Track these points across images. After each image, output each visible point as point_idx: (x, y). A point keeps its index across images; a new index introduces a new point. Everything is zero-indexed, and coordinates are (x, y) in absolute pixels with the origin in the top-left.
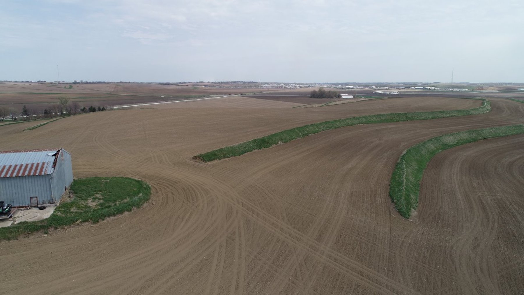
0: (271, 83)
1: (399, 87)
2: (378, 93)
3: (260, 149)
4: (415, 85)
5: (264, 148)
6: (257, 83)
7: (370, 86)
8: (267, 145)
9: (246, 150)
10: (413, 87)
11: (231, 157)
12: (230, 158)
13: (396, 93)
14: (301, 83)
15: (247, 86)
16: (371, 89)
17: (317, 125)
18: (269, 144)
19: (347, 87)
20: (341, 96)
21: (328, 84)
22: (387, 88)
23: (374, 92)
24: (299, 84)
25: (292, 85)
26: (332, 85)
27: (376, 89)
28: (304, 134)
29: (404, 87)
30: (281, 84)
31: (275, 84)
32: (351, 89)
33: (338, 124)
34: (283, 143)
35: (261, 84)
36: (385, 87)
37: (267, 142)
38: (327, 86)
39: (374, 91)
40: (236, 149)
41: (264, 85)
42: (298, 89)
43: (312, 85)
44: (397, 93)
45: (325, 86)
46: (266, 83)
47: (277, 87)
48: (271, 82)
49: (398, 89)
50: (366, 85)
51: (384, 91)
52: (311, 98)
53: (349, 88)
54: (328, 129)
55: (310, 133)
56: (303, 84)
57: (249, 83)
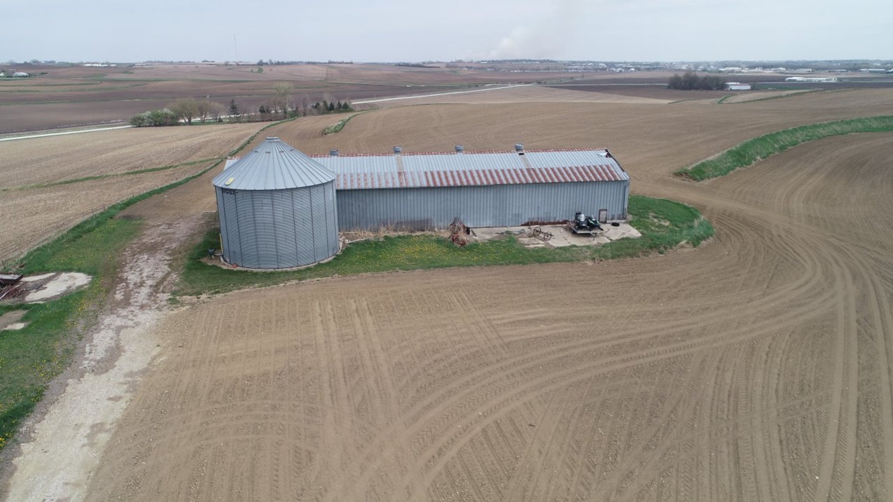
1: (832, 69)
2: (795, 80)
3: (742, 166)
4: (866, 64)
7: (773, 68)
8: (746, 160)
9: (728, 167)
10: (864, 68)
12: (718, 178)
13: (831, 80)
14: (637, 63)
15: (540, 67)
16: (778, 73)
17: (792, 132)
18: (748, 159)
19: (728, 69)
20: (727, 86)
22: (810, 70)
23: (787, 79)
24: (634, 64)
25: (621, 65)
27: (787, 73)
28: (780, 147)
29: (845, 69)
30: (601, 64)
31: (590, 64)
32: (737, 72)
33: (821, 131)
35: (565, 64)
36: (806, 70)
39: (788, 77)
41: (569, 66)
42: (634, 74)
44: (833, 81)
46: (573, 62)
47: (596, 70)
48: (580, 61)
49: (833, 72)
51: (808, 77)
52: (668, 90)
53: (733, 72)
55: (788, 146)
57: (542, 62)
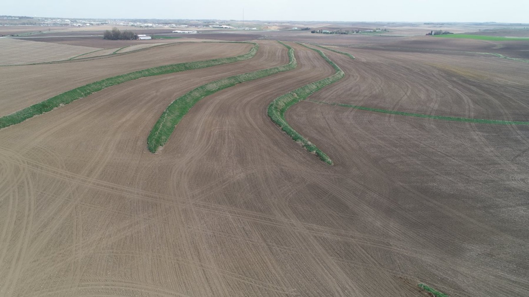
0: (52, 19)
1: (197, 25)
2: (177, 33)
3: (41, 113)
5: (44, 112)
6: (33, 18)
7: (170, 24)
8: (47, 108)
9: (25, 117)
10: (211, 25)
11: (11, 125)
12: (10, 127)
14: (92, 19)
15: (18, 23)
17: (100, 83)
18: (50, 107)
19: (146, 25)
20: (138, 38)
21: (125, 20)
22: (187, 26)
23: (173, 32)
24: (90, 20)
25: (80, 21)
26: (130, 22)
27: (175, 28)
28: (87, 93)
29: (202, 25)
30: (67, 20)
31: (58, 20)
33: (121, 79)
34: (65, 104)
35: (39, 20)
36: (185, 26)
37: (47, 106)
38: (123, 23)
40: (15, 117)
41: (42, 21)
42: (88, 28)
43: (106, 22)
44: (195, 33)
45: (122, 24)
46: (46, 19)
47: (61, 25)
48: (52, 17)
49: (197, 27)
50: (166, 23)
51: (183, 30)
52: (104, 40)
53: (147, 27)
54: (111, 86)
55: (93, 92)
56: (94, 20)
57: (21, 18)
